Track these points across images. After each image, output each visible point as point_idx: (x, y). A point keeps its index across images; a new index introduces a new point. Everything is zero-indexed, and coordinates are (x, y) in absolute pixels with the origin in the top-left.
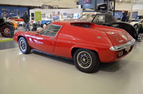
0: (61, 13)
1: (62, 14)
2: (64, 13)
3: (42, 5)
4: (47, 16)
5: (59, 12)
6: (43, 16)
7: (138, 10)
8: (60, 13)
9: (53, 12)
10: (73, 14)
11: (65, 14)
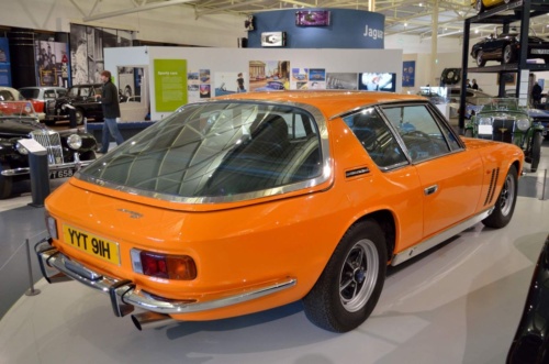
0: (296, 71)
1: (302, 72)
2: (311, 71)
3: (73, 25)
4: (218, 86)
5: (284, 66)
6: (198, 82)
7: (416, 55)
8: (290, 69)
9: (252, 65)
10: (361, 75)
11: (317, 74)
